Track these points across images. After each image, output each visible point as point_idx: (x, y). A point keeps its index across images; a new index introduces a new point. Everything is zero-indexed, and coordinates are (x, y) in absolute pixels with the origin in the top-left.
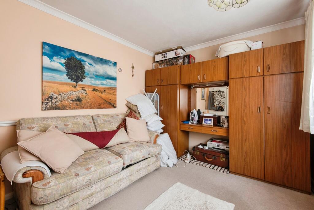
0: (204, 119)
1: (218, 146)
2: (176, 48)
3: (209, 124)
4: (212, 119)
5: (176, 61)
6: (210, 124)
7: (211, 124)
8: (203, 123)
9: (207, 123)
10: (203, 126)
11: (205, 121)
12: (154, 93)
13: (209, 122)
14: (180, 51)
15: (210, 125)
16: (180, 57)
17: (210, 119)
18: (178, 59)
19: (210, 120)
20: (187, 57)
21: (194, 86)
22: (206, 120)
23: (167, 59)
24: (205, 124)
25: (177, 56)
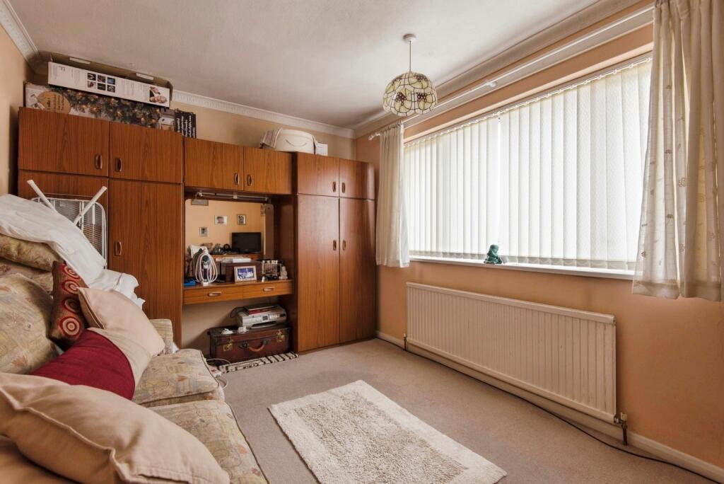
0: (236, 269)
1: (265, 318)
2: (152, 79)
3: (249, 279)
4: (254, 267)
5: (150, 117)
6: (251, 277)
7: (253, 277)
8: (237, 279)
9: (245, 278)
10: (237, 284)
11: (240, 274)
12: (91, 199)
13: (249, 274)
14: (164, 92)
15: (253, 279)
16: (166, 109)
17: (250, 267)
18: (156, 112)
19: (251, 270)
20: (188, 119)
21: (201, 194)
22: (242, 271)
23: (110, 97)
24: (242, 280)
25: (157, 104)
